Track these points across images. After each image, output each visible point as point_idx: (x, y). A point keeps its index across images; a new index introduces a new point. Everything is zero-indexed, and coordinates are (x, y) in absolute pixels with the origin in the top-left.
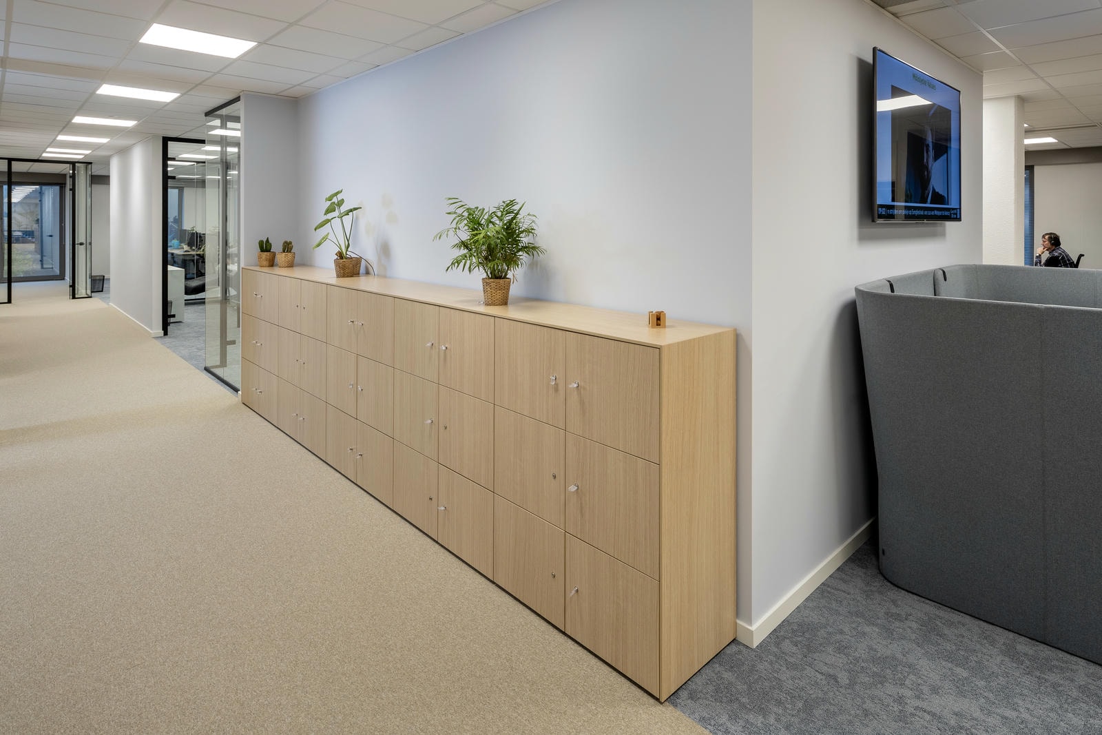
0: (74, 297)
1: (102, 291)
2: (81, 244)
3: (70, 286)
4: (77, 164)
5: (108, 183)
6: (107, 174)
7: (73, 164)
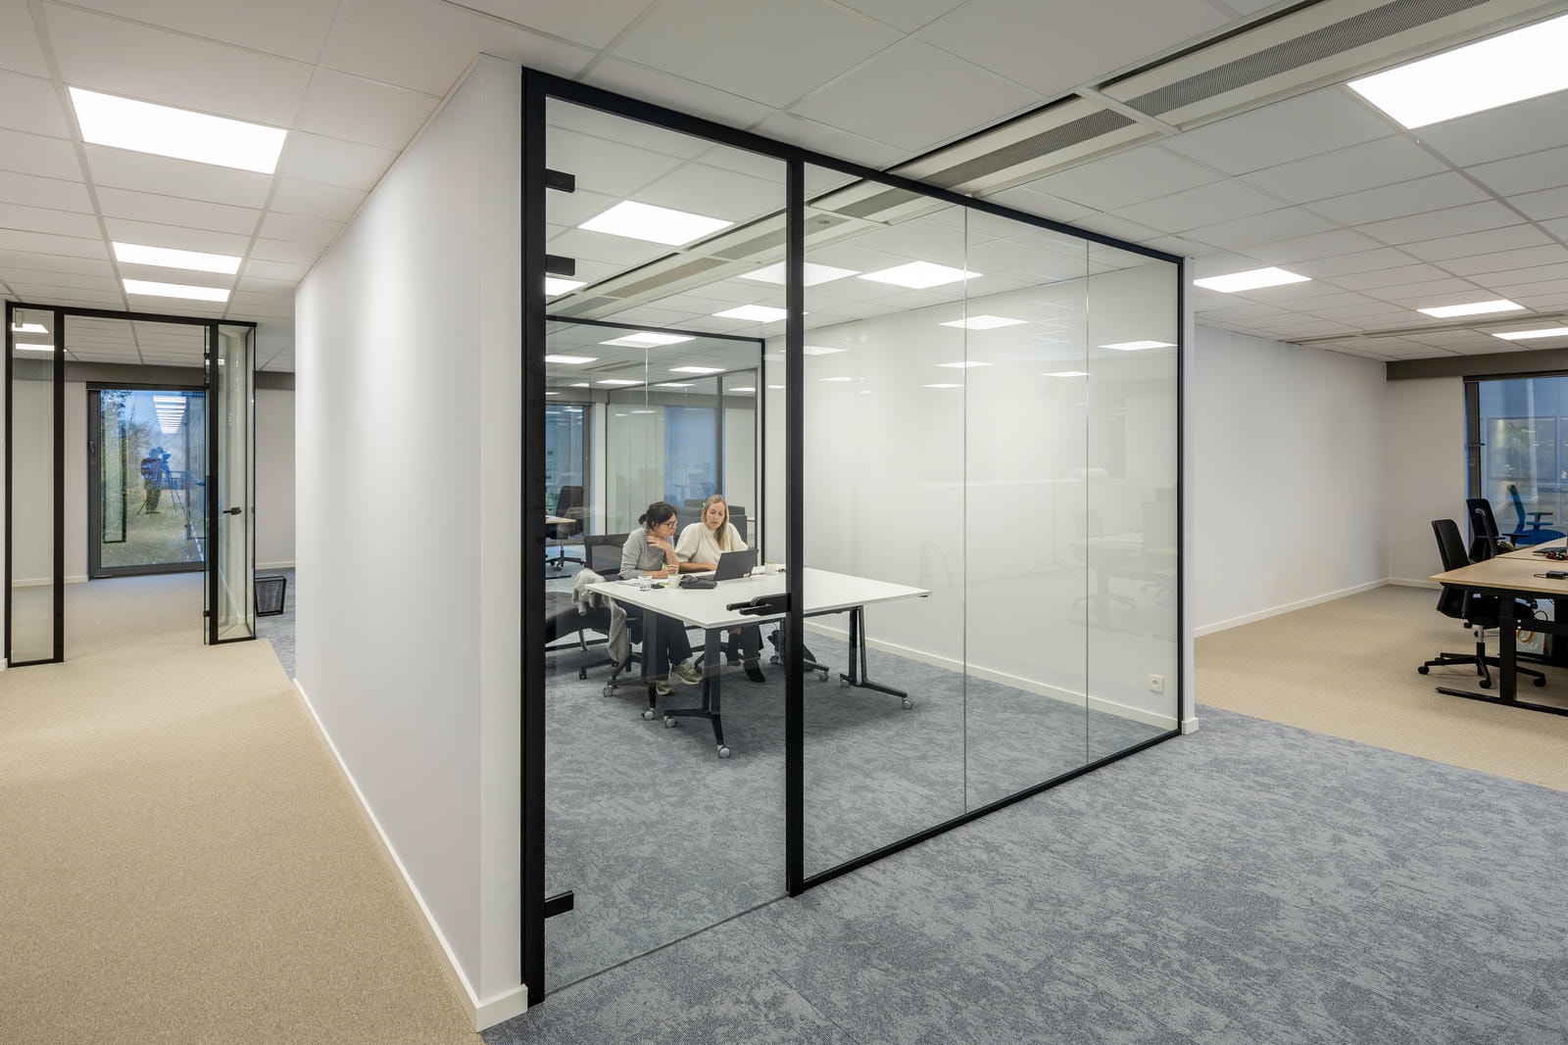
0: (214, 640)
1: (281, 612)
2: (235, 511)
3: (206, 614)
4: (222, 328)
5: (292, 388)
6: (291, 371)
7: (212, 325)
